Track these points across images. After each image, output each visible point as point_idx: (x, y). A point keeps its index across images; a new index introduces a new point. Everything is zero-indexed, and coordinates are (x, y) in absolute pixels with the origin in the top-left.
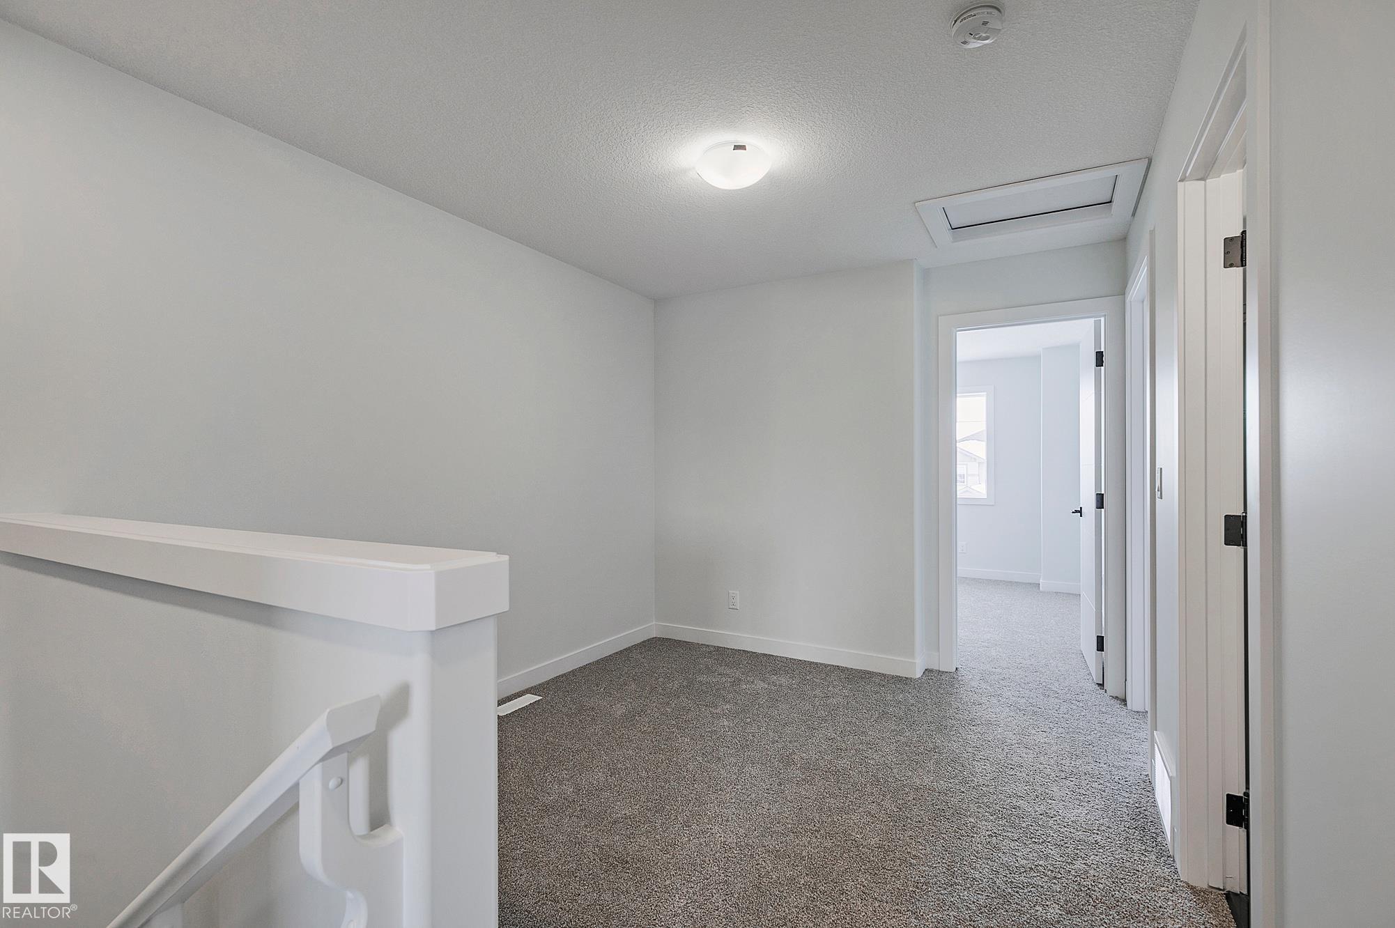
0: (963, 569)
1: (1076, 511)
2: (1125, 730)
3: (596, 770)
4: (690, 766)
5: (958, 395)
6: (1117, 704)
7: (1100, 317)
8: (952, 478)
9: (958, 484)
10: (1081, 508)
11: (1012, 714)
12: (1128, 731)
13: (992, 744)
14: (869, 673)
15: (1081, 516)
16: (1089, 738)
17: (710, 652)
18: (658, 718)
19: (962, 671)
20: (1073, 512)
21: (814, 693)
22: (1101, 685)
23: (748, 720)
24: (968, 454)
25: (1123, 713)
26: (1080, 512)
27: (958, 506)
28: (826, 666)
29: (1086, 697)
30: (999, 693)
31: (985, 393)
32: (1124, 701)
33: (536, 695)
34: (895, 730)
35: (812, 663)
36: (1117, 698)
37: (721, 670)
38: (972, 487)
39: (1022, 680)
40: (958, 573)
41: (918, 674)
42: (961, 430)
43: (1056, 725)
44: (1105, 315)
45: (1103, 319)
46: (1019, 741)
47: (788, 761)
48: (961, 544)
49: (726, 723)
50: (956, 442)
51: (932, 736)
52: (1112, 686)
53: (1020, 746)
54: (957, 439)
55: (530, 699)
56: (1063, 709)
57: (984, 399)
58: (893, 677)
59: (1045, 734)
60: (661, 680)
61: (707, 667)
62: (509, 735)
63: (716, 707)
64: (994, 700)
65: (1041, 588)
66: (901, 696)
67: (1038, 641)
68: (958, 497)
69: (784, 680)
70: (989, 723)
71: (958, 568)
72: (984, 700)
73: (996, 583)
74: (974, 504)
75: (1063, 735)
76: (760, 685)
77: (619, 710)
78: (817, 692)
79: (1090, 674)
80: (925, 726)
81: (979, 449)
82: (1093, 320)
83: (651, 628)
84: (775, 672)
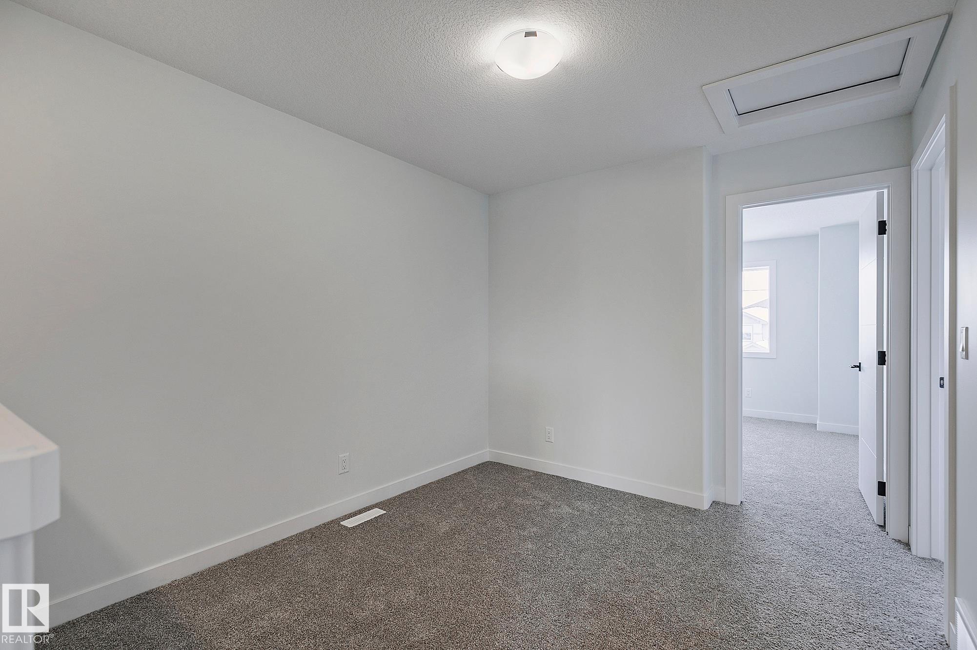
0: (748, 410)
1: (856, 366)
2: (912, 579)
3: (409, 588)
4: (490, 591)
5: (743, 269)
6: (901, 550)
7: (883, 188)
8: (738, 337)
9: (743, 340)
10: (860, 363)
11: (794, 552)
12: (916, 580)
13: (775, 585)
14: (662, 502)
15: (860, 370)
16: (875, 585)
17: (529, 477)
18: (473, 537)
19: (746, 506)
20: (852, 367)
21: (611, 520)
22: (883, 527)
23: (550, 544)
24: (753, 317)
25: (908, 559)
26: (859, 367)
27: (743, 359)
28: (624, 494)
29: (868, 538)
30: (781, 529)
31: (768, 267)
32: (907, 545)
33: (382, 509)
34: (681, 563)
35: (613, 490)
36: (899, 541)
37: (535, 493)
38: (757, 343)
39: (804, 517)
40: (743, 413)
41: (706, 506)
42: (746, 300)
43: (839, 568)
44: (889, 187)
45: (886, 191)
46: (803, 584)
47: (578, 591)
48: (746, 388)
49: (530, 546)
50: (742, 309)
51: (717, 572)
52: (895, 528)
53: (804, 589)
54: (743, 307)
55: (377, 512)
56: (846, 550)
57: (767, 271)
58: (683, 507)
59: (829, 578)
60: (484, 500)
61: (524, 491)
62: (349, 546)
63: (524, 529)
64: (777, 537)
65: (817, 429)
66: (689, 527)
67: (817, 478)
68: (743, 351)
69: (586, 506)
70: (772, 561)
71: (743, 409)
72: (767, 535)
73: (778, 422)
74: (757, 357)
75: (847, 580)
76: (566, 509)
77: (444, 527)
78: (614, 520)
79: (870, 514)
80: (710, 561)
81: (764, 314)
82: (875, 192)
83: (484, 455)
84: (580, 498)
